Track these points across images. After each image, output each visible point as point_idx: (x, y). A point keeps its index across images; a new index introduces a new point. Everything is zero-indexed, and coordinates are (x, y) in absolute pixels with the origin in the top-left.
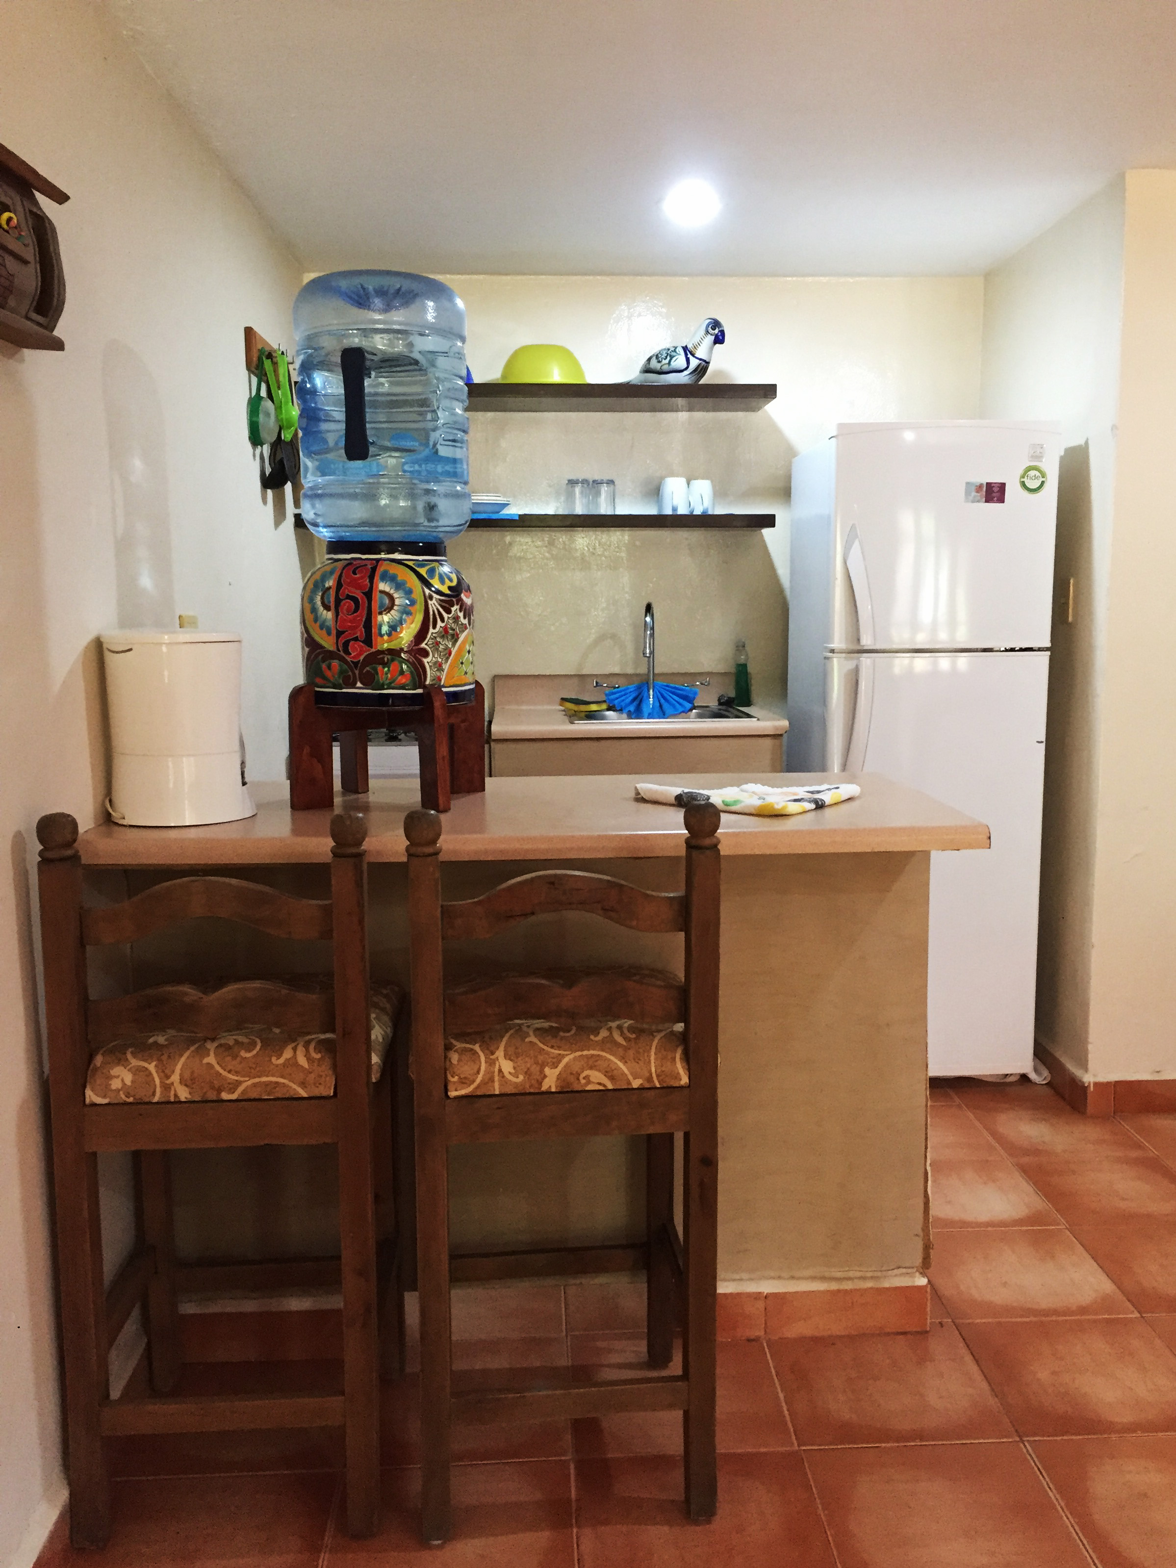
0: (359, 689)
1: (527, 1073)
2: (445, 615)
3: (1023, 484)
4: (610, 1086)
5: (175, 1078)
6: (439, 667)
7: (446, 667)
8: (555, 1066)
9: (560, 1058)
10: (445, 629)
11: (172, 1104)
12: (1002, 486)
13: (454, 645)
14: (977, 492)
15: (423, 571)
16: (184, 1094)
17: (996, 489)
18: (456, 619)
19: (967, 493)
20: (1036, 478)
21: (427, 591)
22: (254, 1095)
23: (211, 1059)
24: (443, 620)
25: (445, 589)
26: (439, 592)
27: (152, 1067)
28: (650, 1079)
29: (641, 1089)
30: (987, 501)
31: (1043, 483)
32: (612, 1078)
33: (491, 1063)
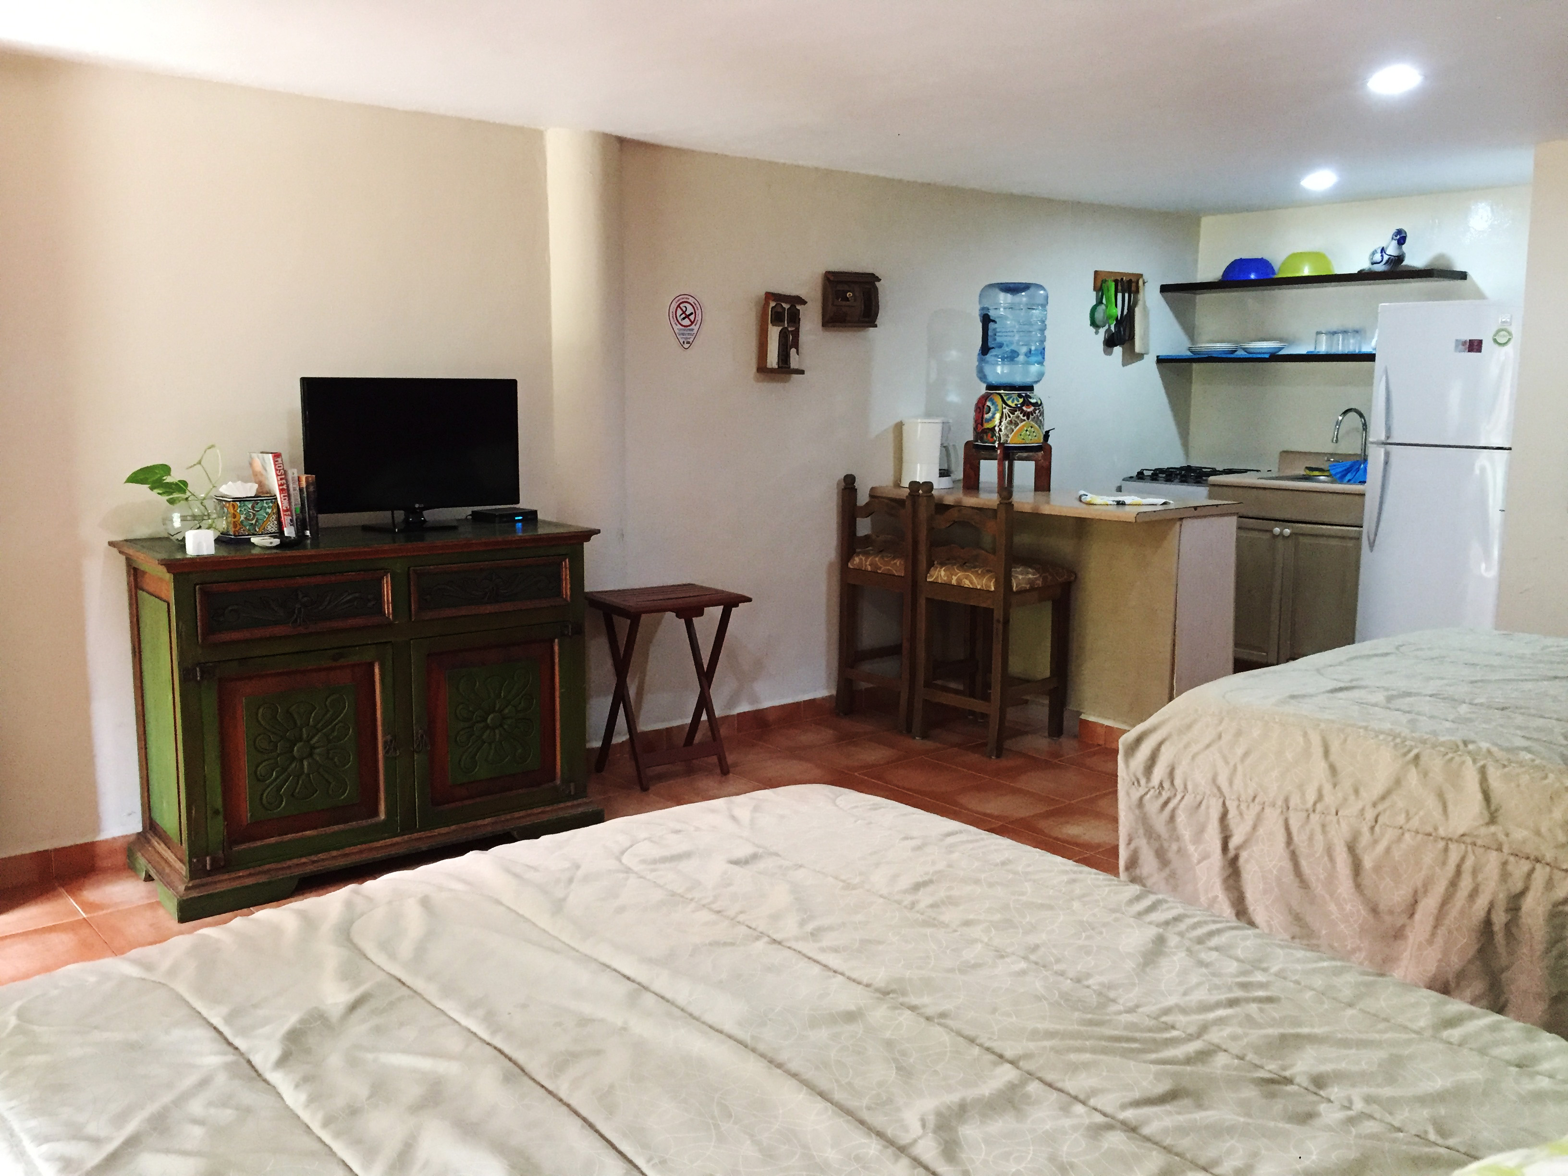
0: (979, 443)
1: (948, 577)
2: (1011, 415)
3: (1495, 341)
4: (971, 587)
5: (868, 563)
6: (1007, 436)
7: (1011, 436)
8: (955, 576)
9: (957, 574)
10: (1011, 421)
11: (866, 571)
12: (1480, 342)
13: (1015, 427)
14: (1463, 345)
15: (1005, 398)
16: (869, 568)
17: (1476, 344)
18: (1018, 417)
19: (1457, 346)
20: (1504, 336)
21: (1004, 406)
22: (886, 572)
23: (877, 559)
24: (1010, 417)
25: (1013, 405)
26: (1010, 406)
27: (864, 558)
28: (982, 586)
29: (980, 589)
30: (1469, 351)
31: (1509, 340)
32: (971, 583)
33: (939, 571)
